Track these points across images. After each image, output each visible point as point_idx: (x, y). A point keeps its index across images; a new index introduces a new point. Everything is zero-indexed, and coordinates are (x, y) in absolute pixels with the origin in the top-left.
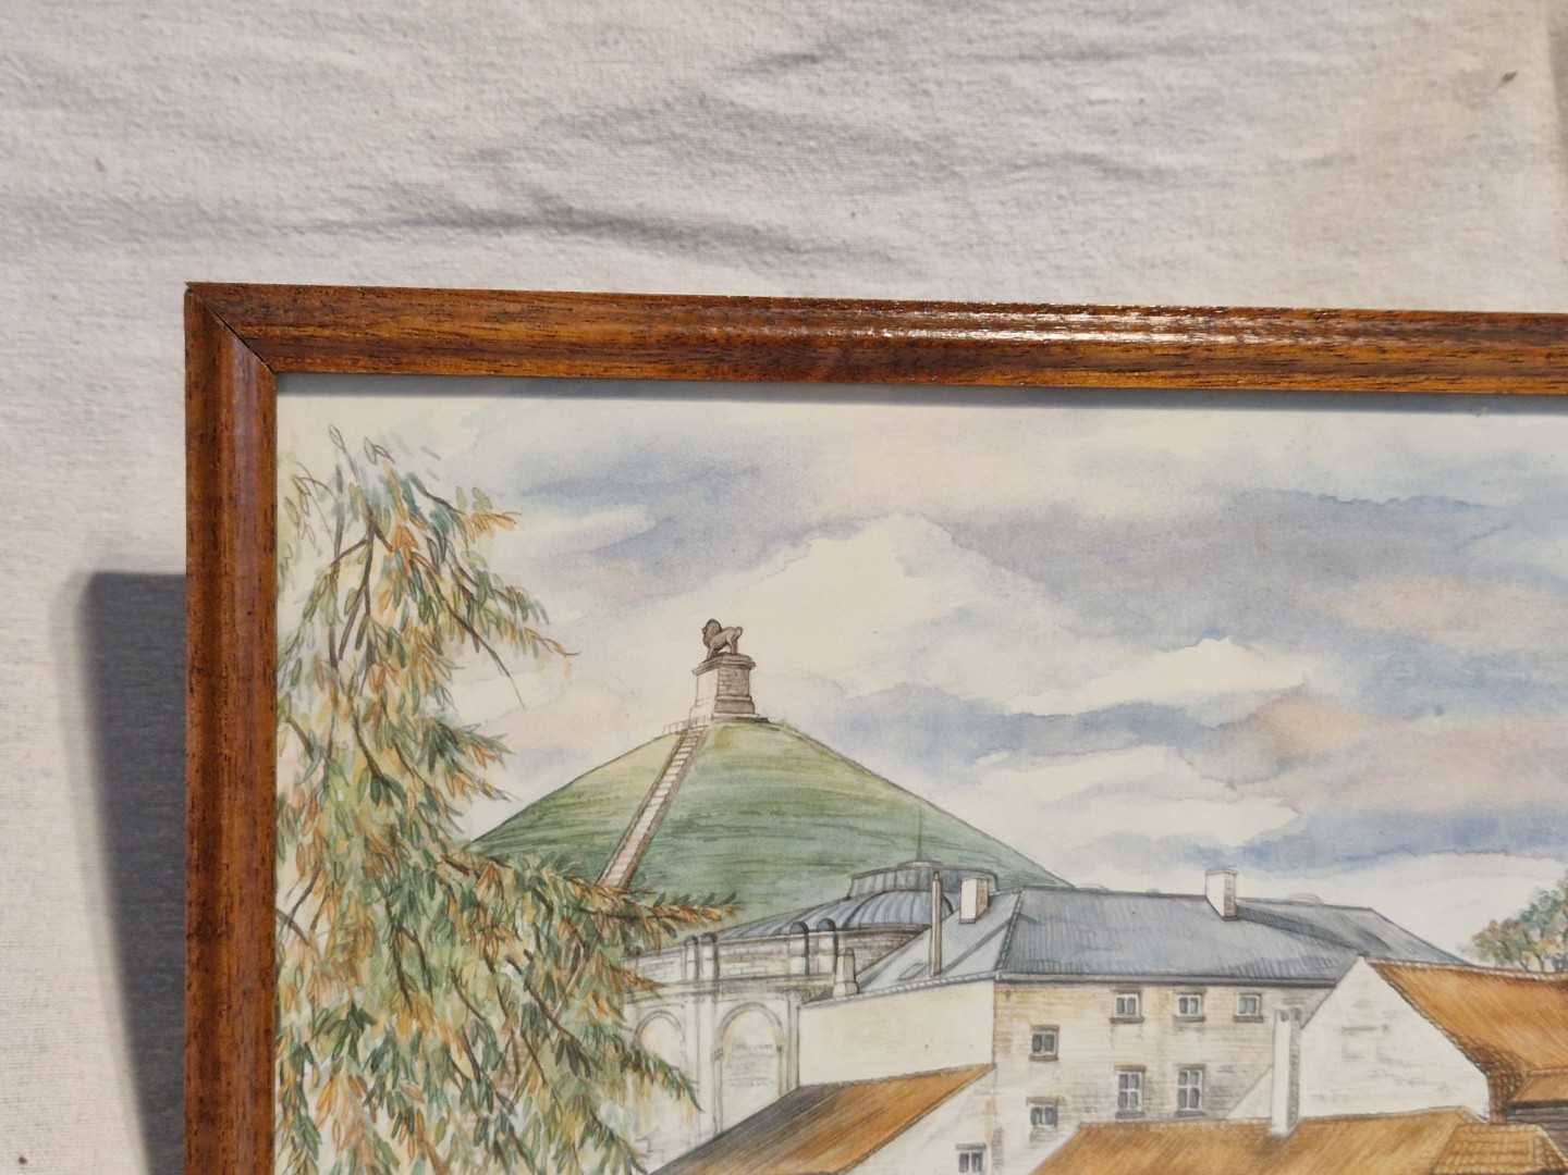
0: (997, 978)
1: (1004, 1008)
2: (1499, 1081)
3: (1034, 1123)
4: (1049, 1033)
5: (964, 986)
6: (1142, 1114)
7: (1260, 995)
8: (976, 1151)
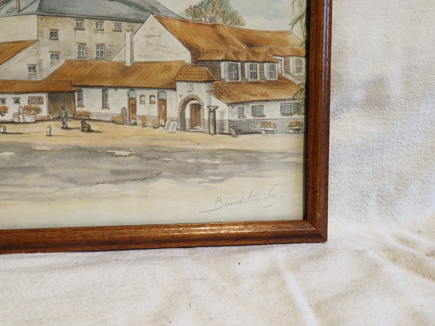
0: (38, 14)
1: (41, 23)
2: (194, 53)
3: (52, 59)
4: (55, 31)
5: (28, 16)
6: (85, 57)
7: (121, 24)
8: (34, 66)
